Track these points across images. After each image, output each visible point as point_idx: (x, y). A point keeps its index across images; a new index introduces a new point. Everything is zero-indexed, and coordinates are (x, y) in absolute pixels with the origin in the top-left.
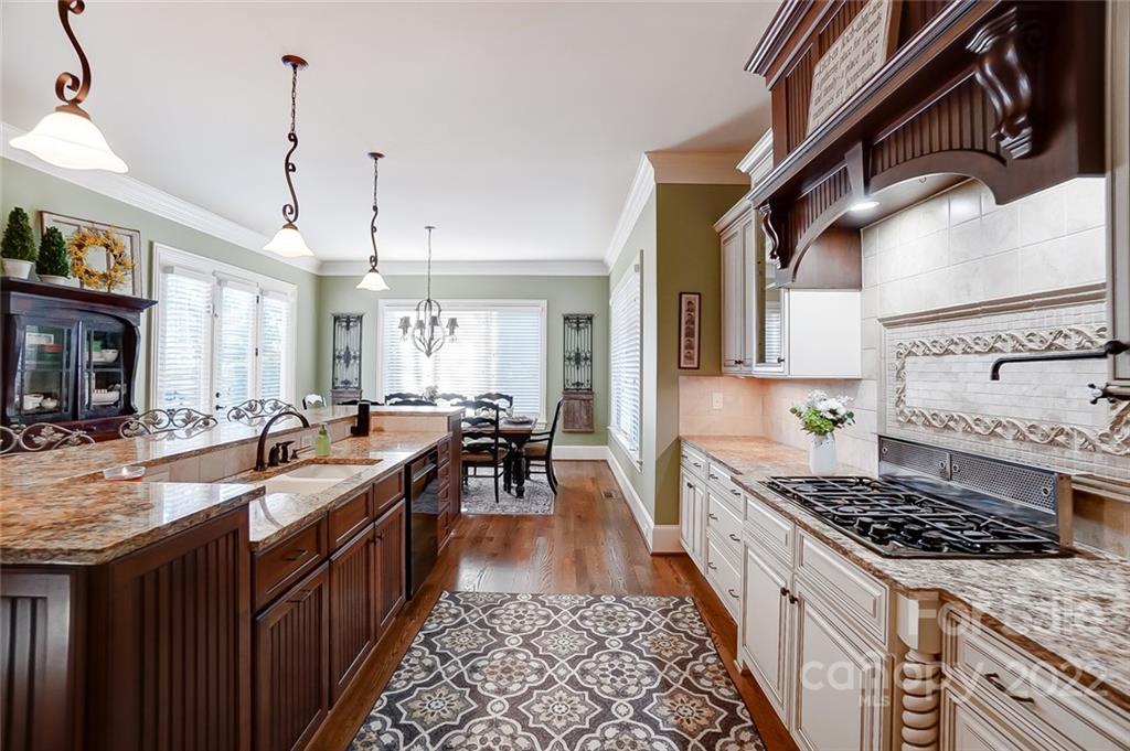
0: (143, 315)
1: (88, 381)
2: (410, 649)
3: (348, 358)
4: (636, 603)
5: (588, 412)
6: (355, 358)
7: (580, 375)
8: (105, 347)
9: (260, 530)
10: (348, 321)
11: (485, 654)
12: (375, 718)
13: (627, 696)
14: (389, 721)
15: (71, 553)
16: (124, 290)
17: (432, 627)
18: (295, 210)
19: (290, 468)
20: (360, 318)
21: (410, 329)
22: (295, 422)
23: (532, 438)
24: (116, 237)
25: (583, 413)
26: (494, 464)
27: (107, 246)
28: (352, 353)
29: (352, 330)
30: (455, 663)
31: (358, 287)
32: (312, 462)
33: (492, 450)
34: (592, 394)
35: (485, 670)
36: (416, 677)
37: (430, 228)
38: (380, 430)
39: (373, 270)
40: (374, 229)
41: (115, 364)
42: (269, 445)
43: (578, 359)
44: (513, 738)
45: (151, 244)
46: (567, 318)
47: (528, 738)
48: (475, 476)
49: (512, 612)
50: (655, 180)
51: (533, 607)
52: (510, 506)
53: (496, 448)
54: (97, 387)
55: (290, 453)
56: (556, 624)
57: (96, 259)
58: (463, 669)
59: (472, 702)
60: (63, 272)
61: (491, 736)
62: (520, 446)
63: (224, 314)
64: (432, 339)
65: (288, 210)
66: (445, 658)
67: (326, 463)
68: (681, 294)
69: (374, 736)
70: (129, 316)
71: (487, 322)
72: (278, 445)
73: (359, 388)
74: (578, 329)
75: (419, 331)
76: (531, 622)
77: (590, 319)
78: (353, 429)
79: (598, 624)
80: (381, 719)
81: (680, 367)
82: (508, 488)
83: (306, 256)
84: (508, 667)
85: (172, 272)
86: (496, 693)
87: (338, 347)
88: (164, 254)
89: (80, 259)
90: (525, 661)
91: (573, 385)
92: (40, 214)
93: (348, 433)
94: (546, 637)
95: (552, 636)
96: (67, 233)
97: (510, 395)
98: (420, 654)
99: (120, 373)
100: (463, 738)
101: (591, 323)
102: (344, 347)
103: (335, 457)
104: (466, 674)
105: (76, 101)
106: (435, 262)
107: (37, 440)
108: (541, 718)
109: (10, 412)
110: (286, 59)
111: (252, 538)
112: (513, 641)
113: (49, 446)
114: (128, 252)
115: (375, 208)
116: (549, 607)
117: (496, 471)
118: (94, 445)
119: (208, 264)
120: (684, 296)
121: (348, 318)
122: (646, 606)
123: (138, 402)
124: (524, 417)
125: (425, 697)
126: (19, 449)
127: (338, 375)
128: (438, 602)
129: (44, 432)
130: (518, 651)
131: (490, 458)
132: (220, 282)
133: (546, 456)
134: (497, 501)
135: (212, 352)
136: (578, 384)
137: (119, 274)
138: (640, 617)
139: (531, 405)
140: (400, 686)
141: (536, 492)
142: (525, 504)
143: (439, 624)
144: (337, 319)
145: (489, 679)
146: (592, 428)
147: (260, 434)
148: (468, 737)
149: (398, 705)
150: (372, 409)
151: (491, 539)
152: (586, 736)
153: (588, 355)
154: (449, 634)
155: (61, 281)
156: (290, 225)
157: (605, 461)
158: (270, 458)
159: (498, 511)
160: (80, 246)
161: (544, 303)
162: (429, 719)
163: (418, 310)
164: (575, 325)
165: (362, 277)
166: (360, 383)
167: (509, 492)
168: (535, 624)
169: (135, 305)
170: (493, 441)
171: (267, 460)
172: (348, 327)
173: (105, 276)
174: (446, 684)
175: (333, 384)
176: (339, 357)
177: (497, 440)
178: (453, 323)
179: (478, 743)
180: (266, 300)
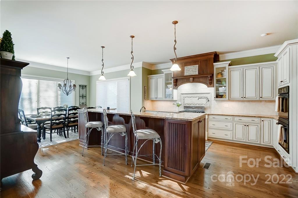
7: (84, 101)
34: (87, 106)
37: (68, 58)
46: (80, 86)
74: (83, 89)
77: (86, 86)
81: (144, 99)
91: (82, 103)
153: (85, 96)
164: (82, 88)
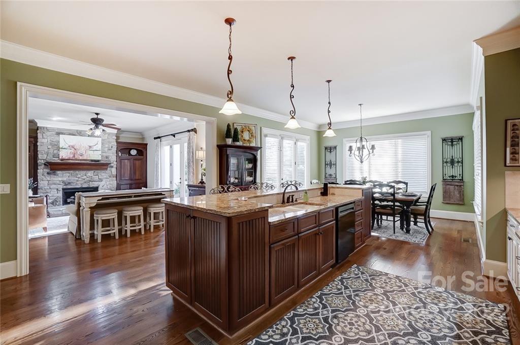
0: (259, 152)
1: (245, 173)
2: (334, 281)
3: (331, 164)
4: (458, 296)
5: (460, 192)
6: (334, 164)
7: (456, 171)
8: (249, 163)
9: (273, 219)
10: (330, 149)
11: (364, 291)
12: (314, 298)
13: (430, 332)
14: (319, 300)
15: (225, 213)
16: (253, 145)
17: (345, 276)
18: (294, 112)
19: (294, 205)
20: (335, 148)
21: (353, 152)
22: (294, 189)
23: (418, 204)
24: (251, 127)
25: (457, 193)
26: (393, 215)
27: (249, 131)
28: (333, 163)
29: (332, 153)
30: (350, 291)
31: (324, 136)
32: (302, 203)
33: (392, 208)
34: (463, 182)
35: (361, 297)
36: (333, 290)
37: (360, 105)
38: (333, 194)
39: (330, 128)
40: (329, 112)
41: (252, 169)
42: (286, 196)
43: (452, 162)
44: (364, 324)
45: (261, 128)
46: (444, 140)
47: (370, 326)
48: (387, 220)
49: (383, 280)
50: (483, 55)
51: (394, 281)
52: (401, 236)
53: (394, 207)
54: (248, 176)
55: (294, 200)
56: (404, 291)
57: (246, 136)
58: (353, 294)
59: (352, 306)
60: (238, 141)
61: (355, 319)
62: (408, 207)
63: (284, 149)
64: (362, 155)
65: (292, 112)
66: (346, 288)
67: (306, 204)
68: (506, 121)
69: (312, 303)
70: (254, 153)
71: (396, 145)
72: (290, 196)
73: (336, 177)
74: (452, 145)
75: (358, 152)
76: (391, 286)
77: (461, 139)
78: (321, 193)
79: (428, 297)
80: (316, 299)
81: (505, 165)
82: (402, 228)
83: (299, 128)
84: (372, 300)
85: (267, 136)
86: (363, 306)
87: (327, 160)
88: (265, 131)
89: (242, 136)
90: (381, 300)
91: (450, 177)
92: (233, 124)
93: (319, 194)
94: (395, 294)
95: (399, 295)
96: (239, 129)
97: (406, 182)
98: (337, 283)
99: (253, 172)
100: (344, 316)
101: (462, 141)
102: (329, 160)
103: (310, 202)
104: (353, 296)
105: (231, 97)
106: (364, 119)
107: (230, 190)
108: (379, 322)
109: (228, 183)
110: (289, 59)
111: (269, 221)
112: (379, 291)
113: (232, 191)
114: (254, 132)
115: (329, 103)
116: (403, 283)
117: (394, 219)
118: (241, 192)
119: (278, 132)
120: (509, 122)
121: (331, 148)
122: (464, 299)
123: (258, 180)
124: (412, 193)
125: (334, 298)
126: (226, 192)
127: (327, 172)
128: (351, 268)
129: (231, 187)
130: (379, 295)
131: (391, 212)
132: (282, 138)
133: (425, 214)
134: (394, 233)
135: (280, 163)
136: (453, 176)
137: (252, 139)
138: (457, 303)
139: (420, 187)
140: (326, 291)
141: (417, 232)
142: (410, 237)
143: (348, 275)
144: (326, 148)
145: (362, 300)
146: (463, 202)
147: (283, 192)
148: (346, 316)
149: (323, 297)
150: (329, 185)
151: (385, 249)
152: (399, 337)
153: (460, 160)
154: (351, 280)
155: (238, 144)
156: (293, 118)
157: (473, 222)
158: (287, 201)
159: (393, 237)
160: (242, 132)
161: (429, 133)
162: (333, 305)
163: (356, 142)
164: (450, 143)
165: (326, 131)
166: (336, 176)
167: (403, 230)
168: (392, 288)
169: (256, 149)
170: (392, 204)
171: (286, 201)
172: (330, 152)
173: (248, 140)
174: (343, 296)
175: (325, 176)
176: (327, 164)
177: (394, 204)
178: (373, 147)
179: (349, 319)
180: (299, 143)
